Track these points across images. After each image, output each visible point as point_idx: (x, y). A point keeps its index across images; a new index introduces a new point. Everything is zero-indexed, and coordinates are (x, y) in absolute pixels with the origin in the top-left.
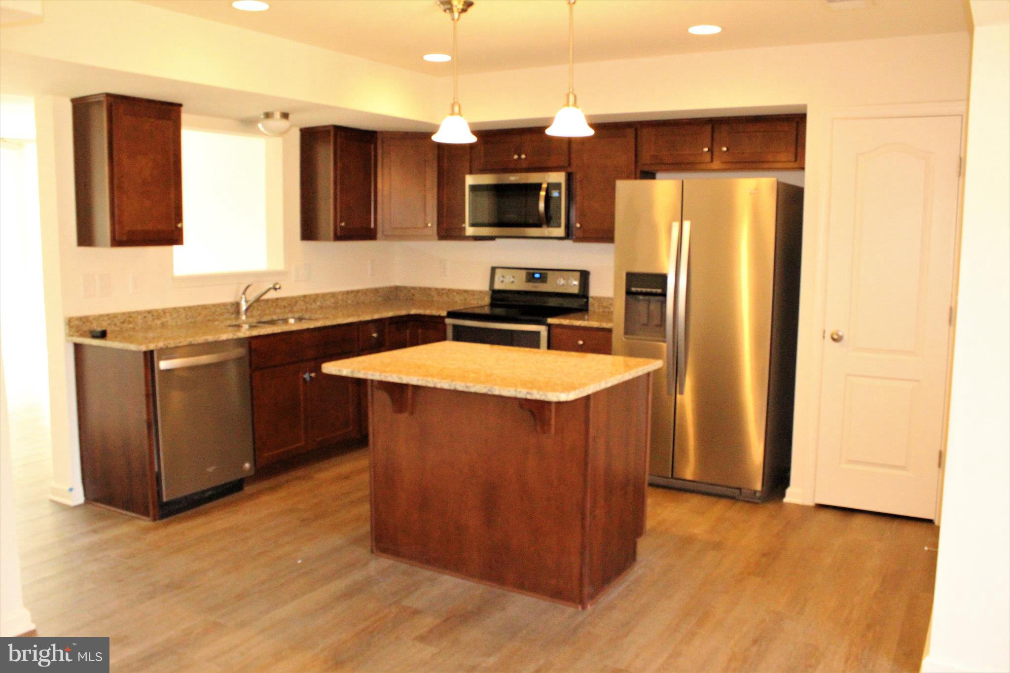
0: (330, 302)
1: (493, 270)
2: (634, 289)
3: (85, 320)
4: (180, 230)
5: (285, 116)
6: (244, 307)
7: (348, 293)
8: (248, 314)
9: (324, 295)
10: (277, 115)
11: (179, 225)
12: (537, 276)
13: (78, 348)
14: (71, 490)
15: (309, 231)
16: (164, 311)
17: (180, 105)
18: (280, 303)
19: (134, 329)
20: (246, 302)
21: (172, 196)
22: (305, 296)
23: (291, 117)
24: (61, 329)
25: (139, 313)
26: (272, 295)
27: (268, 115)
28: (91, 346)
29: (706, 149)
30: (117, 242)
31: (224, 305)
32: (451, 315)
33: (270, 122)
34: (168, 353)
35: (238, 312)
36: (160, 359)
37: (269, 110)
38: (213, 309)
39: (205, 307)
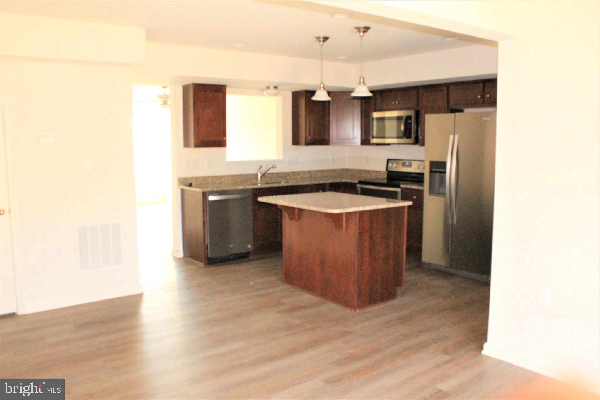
0: (307, 175)
1: (388, 161)
2: (433, 170)
3: (185, 179)
4: (225, 141)
5: (276, 88)
6: (259, 176)
7: (318, 171)
8: (263, 179)
9: (304, 172)
10: (272, 88)
11: (224, 138)
12: (407, 164)
13: (182, 190)
14: (178, 251)
15: (296, 141)
16: (222, 177)
17: (225, 86)
18: (280, 175)
19: (207, 184)
20: (261, 174)
21: (222, 124)
22: (293, 172)
23: (279, 88)
24: (176, 182)
25: (209, 177)
26: (272, 171)
27: (268, 88)
28: (187, 190)
29: (479, 97)
30: (197, 146)
31: (251, 175)
32: (360, 182)
33: (269, 91)
34: (212, 193)
35: (257, 178)
36: (209, 195)
37: (268, 85)
38: (245, 177)
39: (241, 175)
